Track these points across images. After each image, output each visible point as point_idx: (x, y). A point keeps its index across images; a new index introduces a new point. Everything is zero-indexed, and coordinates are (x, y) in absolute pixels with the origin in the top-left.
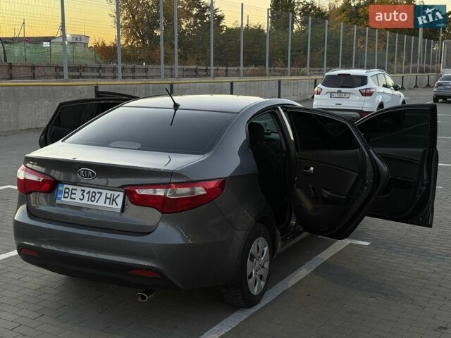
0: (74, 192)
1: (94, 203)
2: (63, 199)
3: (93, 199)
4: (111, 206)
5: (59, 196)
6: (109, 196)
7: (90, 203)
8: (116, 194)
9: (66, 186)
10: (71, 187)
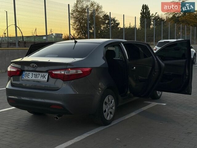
0: (29, 74)
1: (37, 79)
2: (25, 78)
3: (36, 77)
4: (43, 79)
5: (23, 77)
6: (42, 75)
7: (35, 78)
8: (45, 74)
9: (26, 72)
10: (28, 73)
